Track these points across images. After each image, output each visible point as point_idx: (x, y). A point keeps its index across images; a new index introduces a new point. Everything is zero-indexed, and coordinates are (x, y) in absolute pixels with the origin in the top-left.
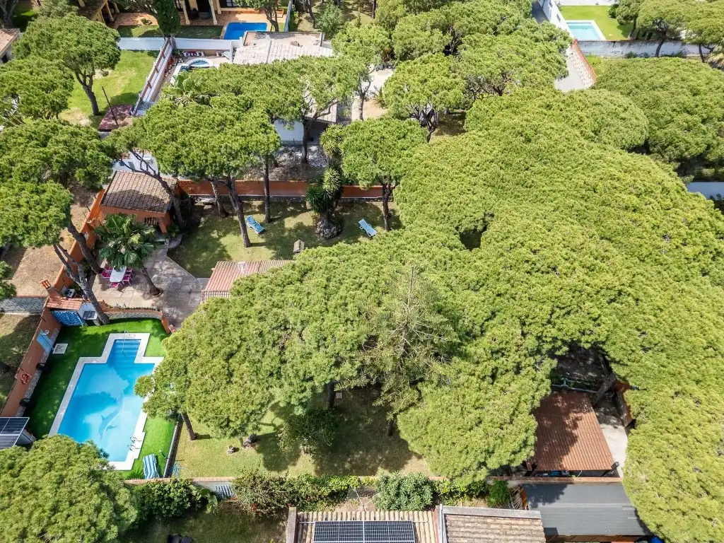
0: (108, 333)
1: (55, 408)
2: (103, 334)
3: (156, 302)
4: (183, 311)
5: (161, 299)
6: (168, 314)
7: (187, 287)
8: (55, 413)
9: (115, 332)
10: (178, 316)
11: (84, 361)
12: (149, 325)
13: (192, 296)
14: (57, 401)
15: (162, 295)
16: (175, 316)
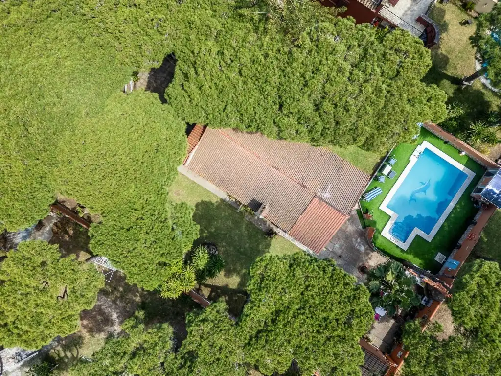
0: (407, 252)
1: (454, 211)
2: (410, 254)
3: (367, 260)
4: (352, 241)
5: (362, 261)
6: (363, 245)
7: (340, 263)
8: (455, 207)
9: (402, 250)
10: (356, 240)
11: (429, 237)
12: (379, 242)
13: (339, 252)
14: (452, 215)
15: (360, 264)
16: (359, 240)
